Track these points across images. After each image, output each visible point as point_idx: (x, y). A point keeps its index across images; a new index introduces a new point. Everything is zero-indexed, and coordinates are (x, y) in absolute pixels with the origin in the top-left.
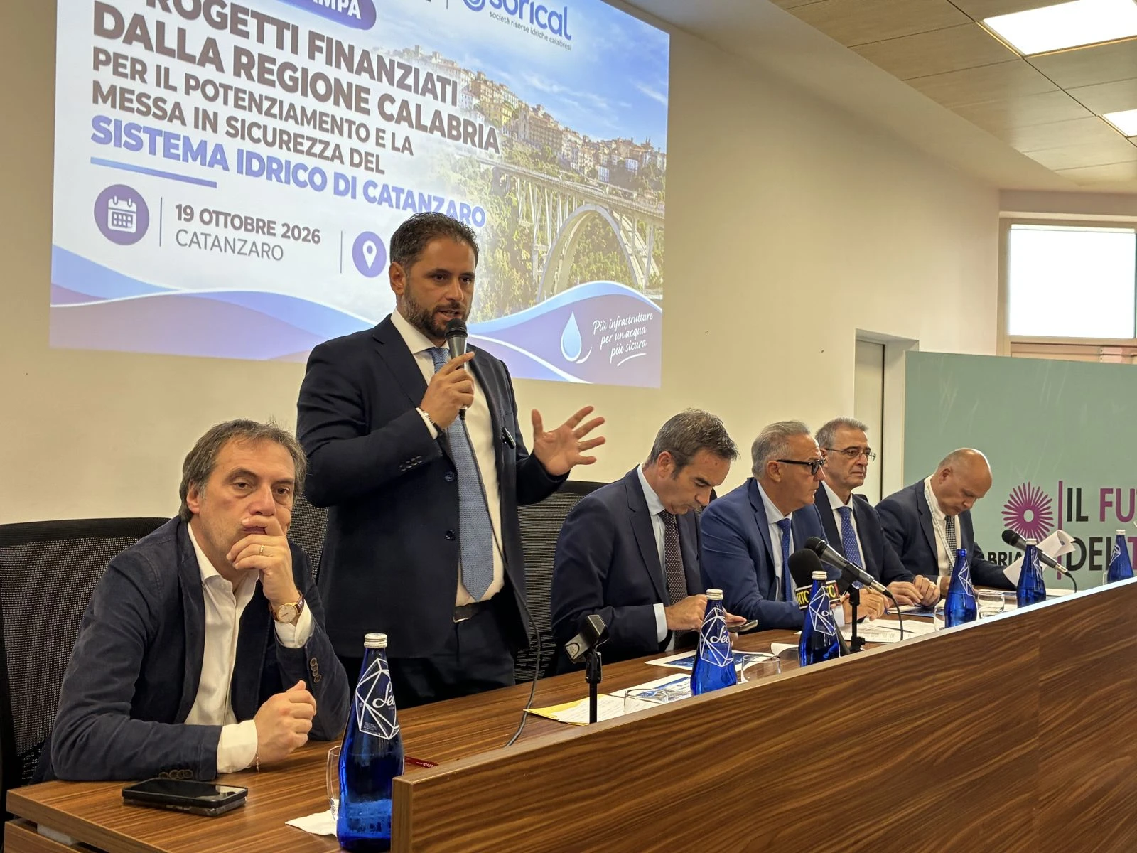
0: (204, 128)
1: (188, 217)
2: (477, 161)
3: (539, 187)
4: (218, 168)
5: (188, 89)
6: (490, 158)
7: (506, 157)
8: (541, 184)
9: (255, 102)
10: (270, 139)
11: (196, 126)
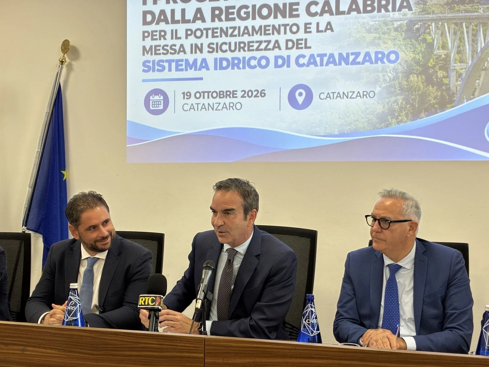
0: (196, 52)
1: (188, 97)
2: (391, 21)
3: (456, 24)
4: (204, 70)
5: (187, 36)
6: (403, 16)
7: (420, 12)
8: (458, 21)
9: (224, 32)
10: (233, 48)
11: (192, 53)
